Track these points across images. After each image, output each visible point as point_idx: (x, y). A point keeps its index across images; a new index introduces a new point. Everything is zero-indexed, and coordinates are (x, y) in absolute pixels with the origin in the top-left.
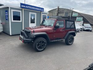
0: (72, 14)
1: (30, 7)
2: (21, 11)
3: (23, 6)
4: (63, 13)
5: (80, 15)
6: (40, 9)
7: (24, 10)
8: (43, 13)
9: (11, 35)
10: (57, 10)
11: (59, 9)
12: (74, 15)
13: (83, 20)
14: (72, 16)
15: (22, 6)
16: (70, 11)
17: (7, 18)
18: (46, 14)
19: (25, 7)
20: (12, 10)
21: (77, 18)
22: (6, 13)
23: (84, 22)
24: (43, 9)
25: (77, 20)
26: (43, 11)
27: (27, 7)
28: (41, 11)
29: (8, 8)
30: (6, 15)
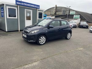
0: (69, 12)
1: (26, 4)
2: (16, 8)
3: (19, 3)
4: (61, 11)
5: (78, 13)
6: (36, 7)
7: (19, 7)
8: (38, 10)
9: (7, 31)
10: (55, 8)
11: (56, 7)
12: (71, 13)
13: (80, 18)
15: (17, 3)
16: (67, 9)
17: (3, 15)
18: (43, 11)
19: (20, 3)
20: (7, 7)
22: (2, 9)
23: (81, 20)
24: (39, 6)
25: (74, 18)
26: (39, 8)
27: (22, 4)
28: (37, 8)
29: (3, 5)
30: (2, 12)
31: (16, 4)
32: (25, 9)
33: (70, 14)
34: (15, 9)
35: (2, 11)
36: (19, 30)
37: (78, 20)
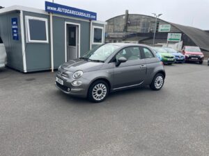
0: (158, 26)
1: (67, 11)
2: (46, 20)
3: (52, 8)
5: (176, 29)
6: (88, 16)
7: (53, 17)
8: (94, 24)
10: (124, 17)
11: (127, 15)
12: (162, 28)
13: (182, 39)
14: (157, 31)
15: (49, 8)
16: (153, 20)
17: (15, 35)
18: (102, 25)
19: (55, 9)
20: (28, 18)
21: (169, 34)
22: (14, 23)
23: (183, 44)
25: (168, 40)
26: (95, 19)
27: (59, 10)
28: (90, 19)
29: (18, 12)
30: (14, 29)
31: (46, 10)
32: (66, 23)
33: (159, 31)
34: (44, 22)
35: (14, 27)
36: (52, 68)
37: (176, 44)
